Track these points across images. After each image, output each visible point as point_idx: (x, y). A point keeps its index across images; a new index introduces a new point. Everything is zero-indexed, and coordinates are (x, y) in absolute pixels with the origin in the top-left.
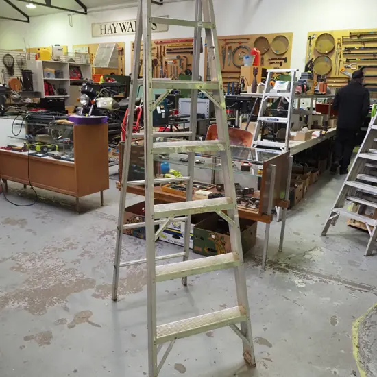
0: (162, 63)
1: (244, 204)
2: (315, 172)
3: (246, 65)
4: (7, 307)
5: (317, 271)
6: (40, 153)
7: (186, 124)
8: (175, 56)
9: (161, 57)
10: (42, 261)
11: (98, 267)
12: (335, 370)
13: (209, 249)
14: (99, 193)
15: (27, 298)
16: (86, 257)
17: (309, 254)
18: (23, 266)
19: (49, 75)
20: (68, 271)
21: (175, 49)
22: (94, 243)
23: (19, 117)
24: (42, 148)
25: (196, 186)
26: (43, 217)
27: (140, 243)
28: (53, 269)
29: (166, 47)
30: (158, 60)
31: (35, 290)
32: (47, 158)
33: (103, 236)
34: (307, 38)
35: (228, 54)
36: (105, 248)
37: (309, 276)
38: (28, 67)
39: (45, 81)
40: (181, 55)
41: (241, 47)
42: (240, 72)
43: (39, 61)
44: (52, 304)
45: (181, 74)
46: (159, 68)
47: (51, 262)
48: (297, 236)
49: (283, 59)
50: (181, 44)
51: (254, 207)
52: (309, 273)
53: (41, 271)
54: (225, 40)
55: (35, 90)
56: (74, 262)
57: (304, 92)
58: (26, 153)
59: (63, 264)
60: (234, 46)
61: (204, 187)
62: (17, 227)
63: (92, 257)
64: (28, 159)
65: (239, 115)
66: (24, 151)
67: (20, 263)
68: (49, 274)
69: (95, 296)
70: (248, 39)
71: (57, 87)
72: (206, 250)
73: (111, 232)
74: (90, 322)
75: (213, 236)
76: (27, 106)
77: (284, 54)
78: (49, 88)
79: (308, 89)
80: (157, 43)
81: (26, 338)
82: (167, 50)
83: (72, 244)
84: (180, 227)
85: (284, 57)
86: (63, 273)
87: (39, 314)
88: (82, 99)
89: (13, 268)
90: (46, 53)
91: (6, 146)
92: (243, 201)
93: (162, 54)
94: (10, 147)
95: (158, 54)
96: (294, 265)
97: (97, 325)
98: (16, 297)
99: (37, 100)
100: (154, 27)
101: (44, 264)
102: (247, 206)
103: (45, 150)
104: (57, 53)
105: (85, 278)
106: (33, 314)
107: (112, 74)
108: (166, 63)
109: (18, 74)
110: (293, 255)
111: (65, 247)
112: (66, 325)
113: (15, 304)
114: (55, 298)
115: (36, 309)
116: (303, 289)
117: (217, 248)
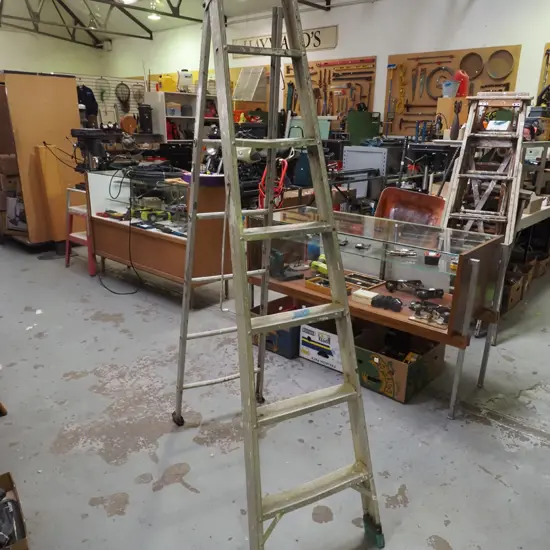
0: (326, 94)
1: (425, 315)
2: (543, 258)
3: (445, 96)
4: (75, 448)
5: (537, 426)
6: (146, 223)
7: (351, 184)
8: (344, 84)
9: (325, 86)
10: (134, 380)
13: (369, 378)
15: (104, 437)
17: (526, 395)
18: (108, 386)
19: (173, 112)
20: (166, 397)
21: (344, 74)
22: (208, 355)
23: (120, 172)
24: (149, 216)
25: (355, 282)
26: (146, 313)
27: (272, 358)
28: (146, 393)
29: (333, 71)
30: (321, 90)
31: (116, 424)
32: (154, 230)
33: (221, 345)
34: (543, 52)
35: (420, 80)
37: (524, 433)
38: (147, 102)
39: (168, 120)
40: (353, 83)
41: (440, 69)
42: (435, 106)
43: (161, 93)
44: (137, 448)
45: (351, 110)
46: (322, 102)
47: (144, 382)
48: (508, 363)
49: (504, 85)
50: (353, 67)
51: (440, 321)
52: (524, 428)
53: (130, 395)
54: (418, 59)
55: (155, 132)
57: (533, 138)
58: (127, 223)
59: (161, 385)
60: (430, 68)
61: (368, 283)
62: (110, 324)
63: (202, 377)
64: (129, 230)
65: (429, 173)
66: (126, 220)
67: (105, 380)
68: (141, 401)
69: (199, 441)
70: (452, 57)
71: (184, 128)
72: (365, 379)
73: (233, 340)
74: (186, 486)
75: (376, 360)
76: (143, 154)
77: (504, 78)
78: (173, 129)
79: (540, 132)
80: (320, 65)
81: (93, 502)
82: (334, 74)
83: (177, 355)
84: (329, 340)
85: (505, 82)
86: (160, 399)
87: (116, 464)
88: (209, 147)
89: (94, 387)
90: (170, 81)
91: (103, 211)
92: (426, 310)
93: (327, 81)
94: (108, 214)
95: (320, 81)
96: (500, 413)
97: (193, 489)
98: (90, 434)
99: (156, 147)
100: (317, 42)
101: (135, 385)
102: (430, 320)
103: (153, 218)
104: (184, 81)
105: (187, 410)
106: (108, 462)
107: (258, 109)
108: (331, 94)
109: (134, 111)
110: (500, 396)
111: (168, 359)
112: (150, 486)
113: (87, 444)
114: (142, 439)
115: (114, 455)
116: (513, 456)
117: (381, 377)
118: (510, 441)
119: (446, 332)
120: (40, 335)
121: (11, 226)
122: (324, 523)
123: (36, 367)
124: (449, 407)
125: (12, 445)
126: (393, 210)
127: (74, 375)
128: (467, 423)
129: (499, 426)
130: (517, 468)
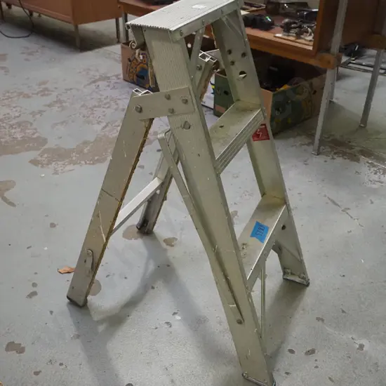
11: (62, 123)
12: (364, 342)
14: (114, 20)
16: (56, 108)
20: (19, 124)
22: (78, 90)
26: (30, 54)
33: (94, 82)
36: (88, 98)
51: (310, 38)
56: (33, 114)
59: (17, 114)
63: (63, 108)
69: (34, 162)
73: (109, 78)
74: (5, 199)
83: (46, 89)
86: (11, 126)
96: (375, 150)
97: (10, 203)
102: (298, 36)
105: (35, 136)
111: (36, 92)
116: (374, 191)
118: (376, 177)
119: (311, 48)
122: (133, 240)
124: (312, 143)
128: (333, 158)
129: (368, 162)
130: (372, 203)
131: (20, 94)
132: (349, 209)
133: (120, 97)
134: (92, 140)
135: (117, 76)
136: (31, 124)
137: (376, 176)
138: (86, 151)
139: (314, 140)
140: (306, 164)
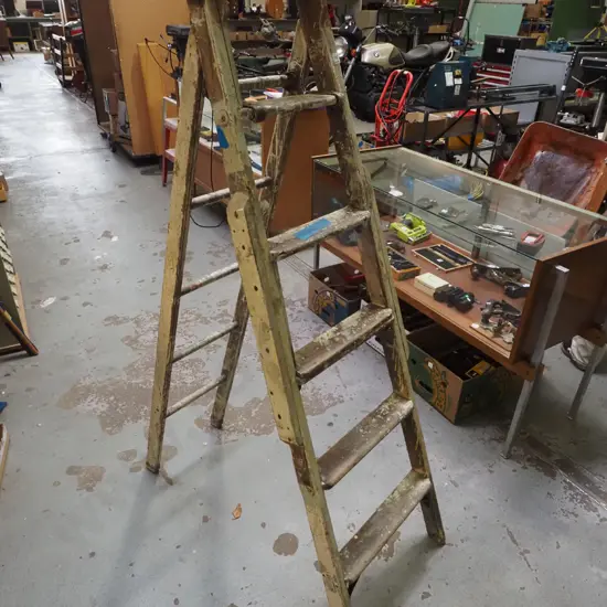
1: (493, 325)
4: (81, 405)
13: (421, 383)
15: (112, 398)
18: (141, 338)
20: (191, 363)
25: (434, 258)
26: (216, 255)
31: (130, 385)
44: (136, 418)
67: (141, 332)
69: (200, 422)
72: (417, 383)
75: (430, 365)
81: (71, 471)
86: (183, 364)
87: (110, 433)
88: (339, 47)
89: (127, 338)
97: (168, 479)
102: (498, 333)
106: (103, 428)
111: (215, 315)
112: (130, 464)
113: (93, 403)
114: (146, 408)
115: (112, 422)
117: (434, 387)
119: (507, 355)
120: (104, 267)
121: (122, 132)
122: (282, 556)
123: (85, 304)
125: (29, 390)
126: (539, 154)
127: (114, 320)
128: (524, 467)
129: (565, 481)
130: (558, 547)
131: (199, 316)
132: (528, 552)
133: (300, 336)
134: (262, 399)
135: (302, 301)
136: (204, 364)
137: (572, 505)
138: (253, 414)
139: (506, 434)
140: (491, 472)
